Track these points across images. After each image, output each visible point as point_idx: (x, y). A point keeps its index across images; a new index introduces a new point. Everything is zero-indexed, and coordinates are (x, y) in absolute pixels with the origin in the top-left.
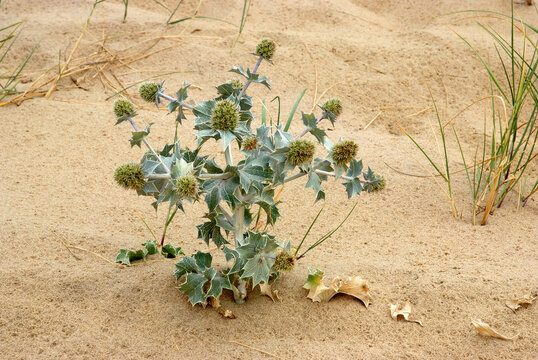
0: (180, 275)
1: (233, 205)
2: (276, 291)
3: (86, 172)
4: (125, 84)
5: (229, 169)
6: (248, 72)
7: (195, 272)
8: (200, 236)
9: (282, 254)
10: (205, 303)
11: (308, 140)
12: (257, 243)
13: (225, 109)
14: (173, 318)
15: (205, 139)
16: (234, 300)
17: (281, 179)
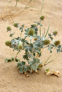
0: (18, 66)
1: (31, 52)
2: (39, 72)
3: (2, 40)
4: (14, 21)
5: (31, 44)
6: (38, 23)
7: (21, 66)
8: (23, 58)
9: (40, 64)
10: (23, 73)
11: (49, 40)
12: (35, 61)
13: (31, 31)
14: (15, 75)
15: (26, 37)
16: (29, 73)
17: (42, 47)
